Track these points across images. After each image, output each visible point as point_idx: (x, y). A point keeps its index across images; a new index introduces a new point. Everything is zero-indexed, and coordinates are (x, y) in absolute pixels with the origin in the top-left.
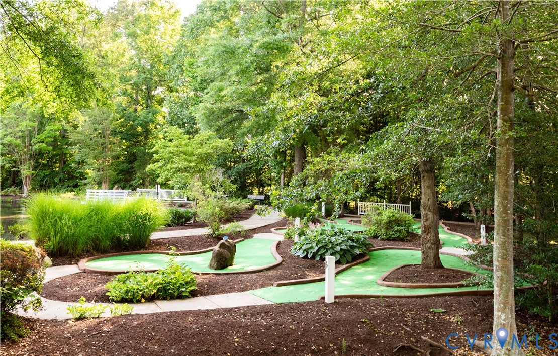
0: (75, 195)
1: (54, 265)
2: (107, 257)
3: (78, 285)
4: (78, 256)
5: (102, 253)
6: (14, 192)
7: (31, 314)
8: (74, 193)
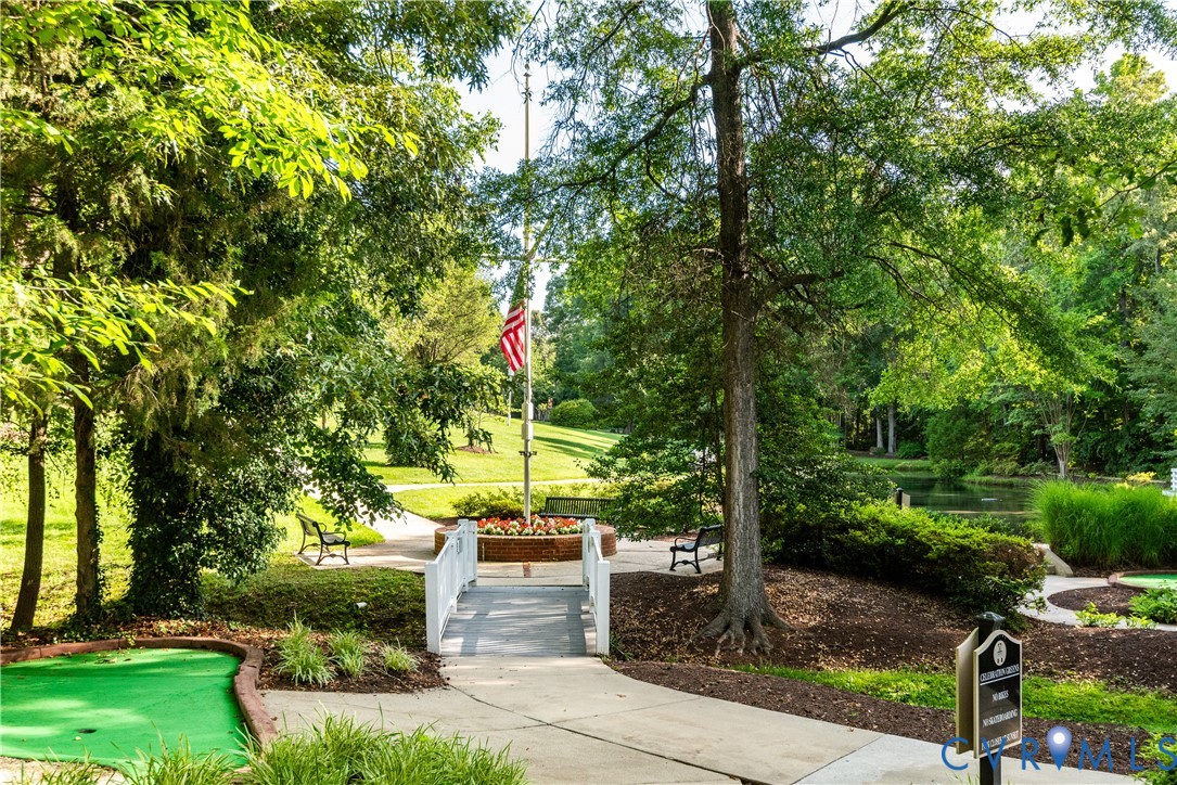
0: (1155, 478)
1: (1075, 576)
2: (1157, 574)
3: (1101, 599)
4: (1111, 568)
5: (1149, 568)
6: (1043, 469)
7: (1032, 613)
8: (1152, 474)
